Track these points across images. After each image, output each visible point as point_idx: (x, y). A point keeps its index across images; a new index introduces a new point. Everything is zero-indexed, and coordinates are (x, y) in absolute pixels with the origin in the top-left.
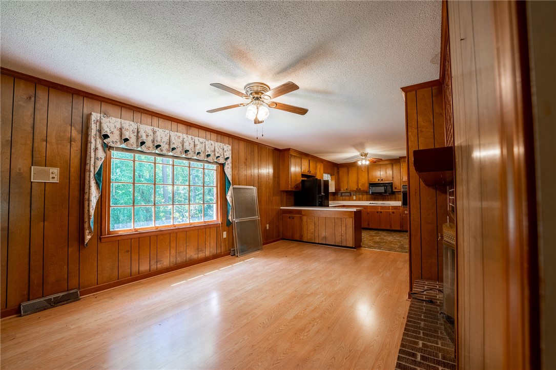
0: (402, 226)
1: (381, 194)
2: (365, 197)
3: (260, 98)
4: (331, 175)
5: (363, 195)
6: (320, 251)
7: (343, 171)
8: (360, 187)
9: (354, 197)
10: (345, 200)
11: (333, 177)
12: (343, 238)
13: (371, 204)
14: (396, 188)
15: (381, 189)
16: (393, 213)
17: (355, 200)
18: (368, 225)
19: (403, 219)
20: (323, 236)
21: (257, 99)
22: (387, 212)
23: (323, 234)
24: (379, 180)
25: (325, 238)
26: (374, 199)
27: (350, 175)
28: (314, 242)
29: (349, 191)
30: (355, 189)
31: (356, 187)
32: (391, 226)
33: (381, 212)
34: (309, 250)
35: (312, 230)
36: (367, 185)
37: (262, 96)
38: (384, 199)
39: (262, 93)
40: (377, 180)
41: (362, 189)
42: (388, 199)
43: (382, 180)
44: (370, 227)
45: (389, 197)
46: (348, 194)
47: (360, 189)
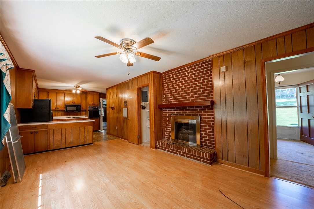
1: (73, 111)
3: (130, 49)
6: (68, 153)
8: (58, 107)
12: (85, 139)
14: (83, 108)
20: (70, 141)
21: (128, 49)
23: (70, 140)
24: (72, 103)
25: (72, 142)
28: (61, 148)
34: (54, 156)
35: (59, 139)
36: (64, 105)
37: (131, 48)
39: (131, 46)
40: (71, 103)
43: (74, 103)
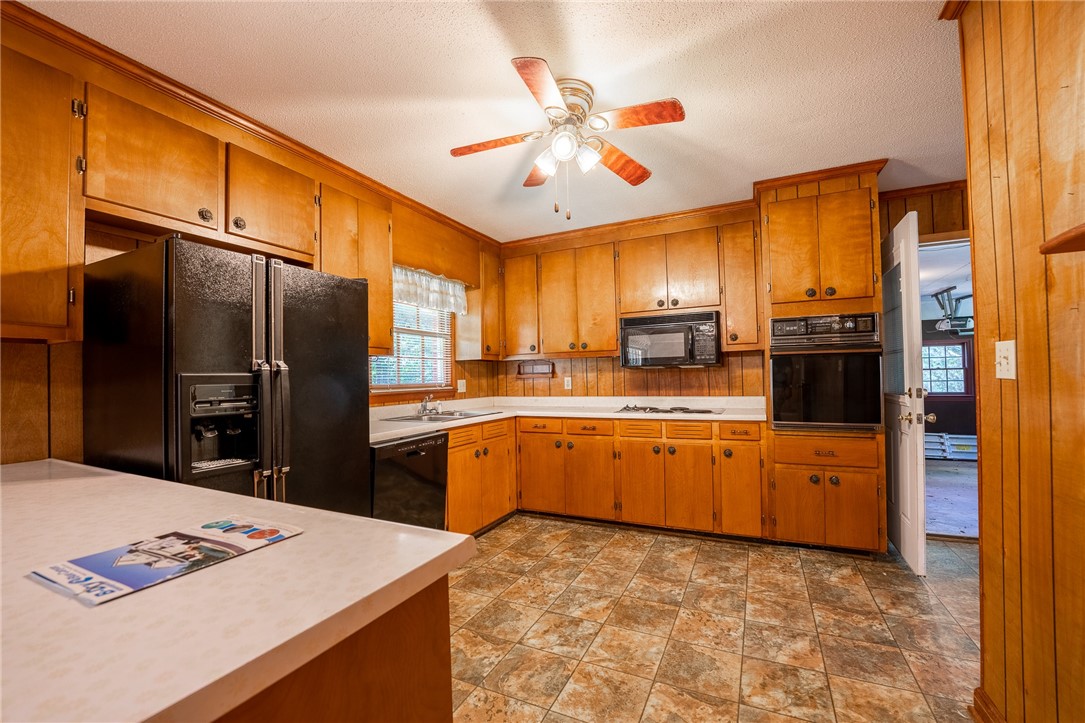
0: (768, 518)
1: (668, 365)
2: (607, 378)
4: (467, 288)
5: (599, 370)
7: (520, 271)
8: (585, 338)
9: (568, 381)
10: (532, 392)
11: (476, 294)
13: (627, 409)
14: (733, 338)
15: (673, 345)
16: (729, 454)
17: (572, 393)
18: (618, 506)
19: (772, 485)
22: (697, 451)
24: (661, 305)
26: (644, 388)
27: (544, 289)
29: (541, 356)
30: (567, 348)
31: (570, 339)
32: (716, 517)
33: (672, 452)
36: (612, 328)
38: (681, 389)
40: (654, 305)
41: (592, 346)
42: (701, 387)
43: (676, 302)
44: (626, 518)
45: (704, 377)
46: (546, 369)
47: (585, 346)
